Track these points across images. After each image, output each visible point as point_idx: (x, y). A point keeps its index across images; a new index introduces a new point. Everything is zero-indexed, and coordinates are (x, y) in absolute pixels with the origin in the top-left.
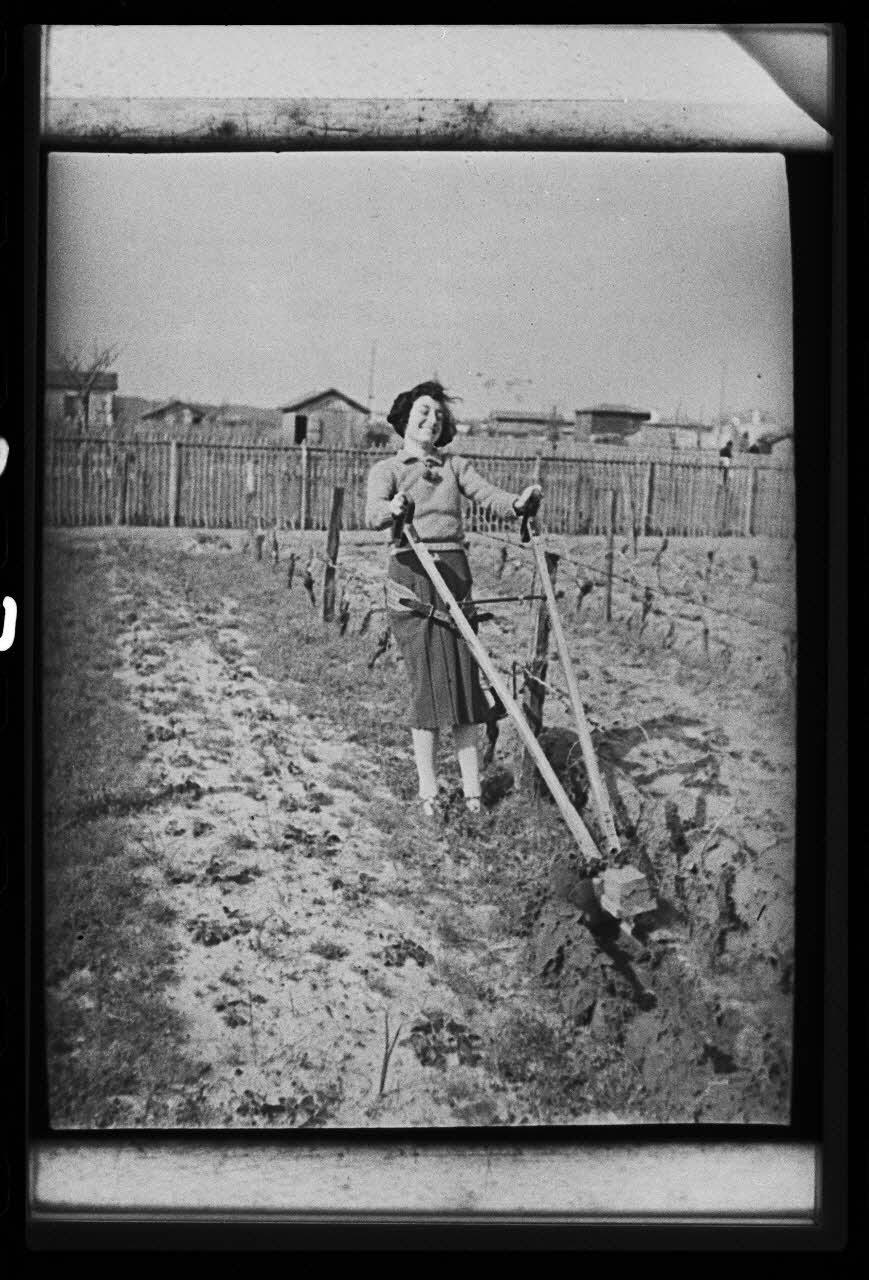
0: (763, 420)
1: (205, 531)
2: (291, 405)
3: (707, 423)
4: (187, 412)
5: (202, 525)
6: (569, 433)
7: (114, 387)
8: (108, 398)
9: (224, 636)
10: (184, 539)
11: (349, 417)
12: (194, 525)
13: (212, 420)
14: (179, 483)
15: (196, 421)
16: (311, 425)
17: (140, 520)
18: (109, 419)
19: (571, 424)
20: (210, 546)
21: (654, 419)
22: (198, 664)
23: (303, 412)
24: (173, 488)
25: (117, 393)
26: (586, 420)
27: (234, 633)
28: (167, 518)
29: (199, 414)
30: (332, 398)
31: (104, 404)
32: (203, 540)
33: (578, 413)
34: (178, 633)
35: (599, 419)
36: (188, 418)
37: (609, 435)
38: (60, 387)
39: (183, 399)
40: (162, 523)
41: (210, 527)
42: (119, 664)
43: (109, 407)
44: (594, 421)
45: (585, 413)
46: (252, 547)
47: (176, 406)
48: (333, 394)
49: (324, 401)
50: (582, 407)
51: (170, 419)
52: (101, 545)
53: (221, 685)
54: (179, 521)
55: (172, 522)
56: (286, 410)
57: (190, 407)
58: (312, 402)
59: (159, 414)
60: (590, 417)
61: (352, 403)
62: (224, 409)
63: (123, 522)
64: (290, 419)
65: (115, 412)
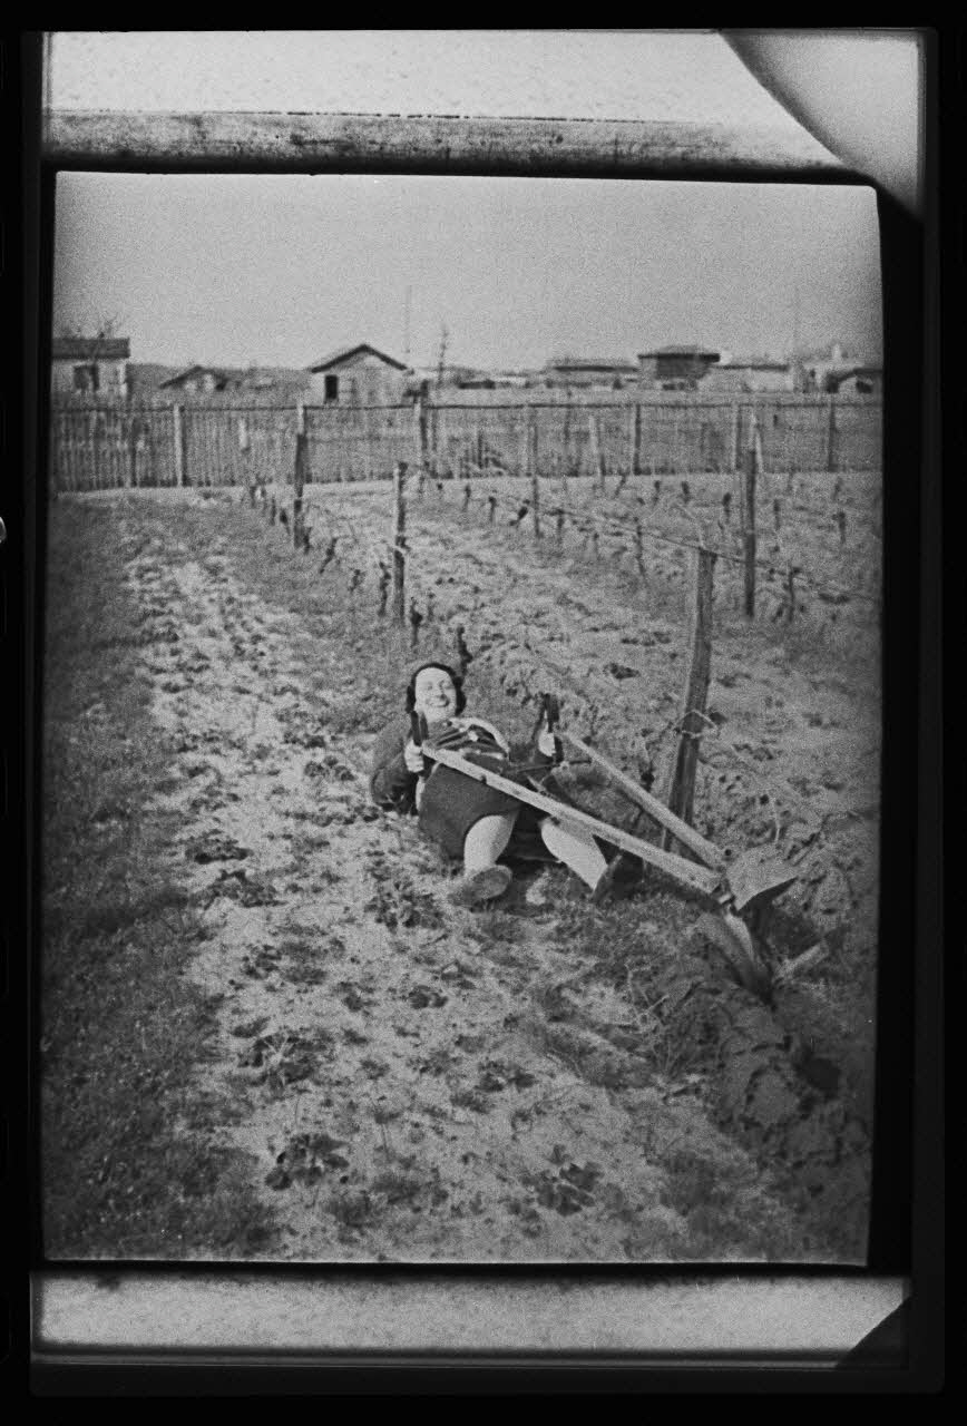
0: (845, 356)
1: (211, 489)
2: (319, 364)
3: (782, 362)
4: (208, 377)
5: (208, 484)
6: (632, 380)
7: (126, 355)
8: (121, 367)
9: (213, 560)
10: (191, 496)
11: (383, 373)
12: (200, 484)
13: (238, 384)
14: (185, 448)
15: (220, 387)
16: (343, 385)
17: (149, 482)
18: (123, 389)
19: (634, 370)
20: (212, 501)
21: (724, 361)
22: (190, 577)
23: (333, 372)
24: (179, 452)
25: (131, 360)
26: (651, 365)
27: (220, 558)
28: (175, 479)
29: (223, 380)
30: (361, 355)
31: (116, 373)
32: (207, 496)
33: (641, 357)
34: (174, 560)
35: (664, 363)
36: (210, 384)
37: (677, 380)
38: (66, 357)
39: (203, 362)
40: (172, 483)
41: (215, 485)
42: (126, 579)
43: (122, 377)
44: (659, 366)
45: (649, 357)
46: (248, 498)
47: (196, 372)
48: (364, 349)
49: (353, 359)
50: (646, 350)
51: (190, 386)
52: (113, 505)
53: (202, 587)
54: (186, 482)
55: (180, 482)
56: (315, 370)
57: (211, 371)
58: (343, 360)
59: (178, 382)
60: (654, 362)
61: (385, 359)
62: (252, 372)
63: (134, 484)
64: (319, 380)
65: (130, 381)
